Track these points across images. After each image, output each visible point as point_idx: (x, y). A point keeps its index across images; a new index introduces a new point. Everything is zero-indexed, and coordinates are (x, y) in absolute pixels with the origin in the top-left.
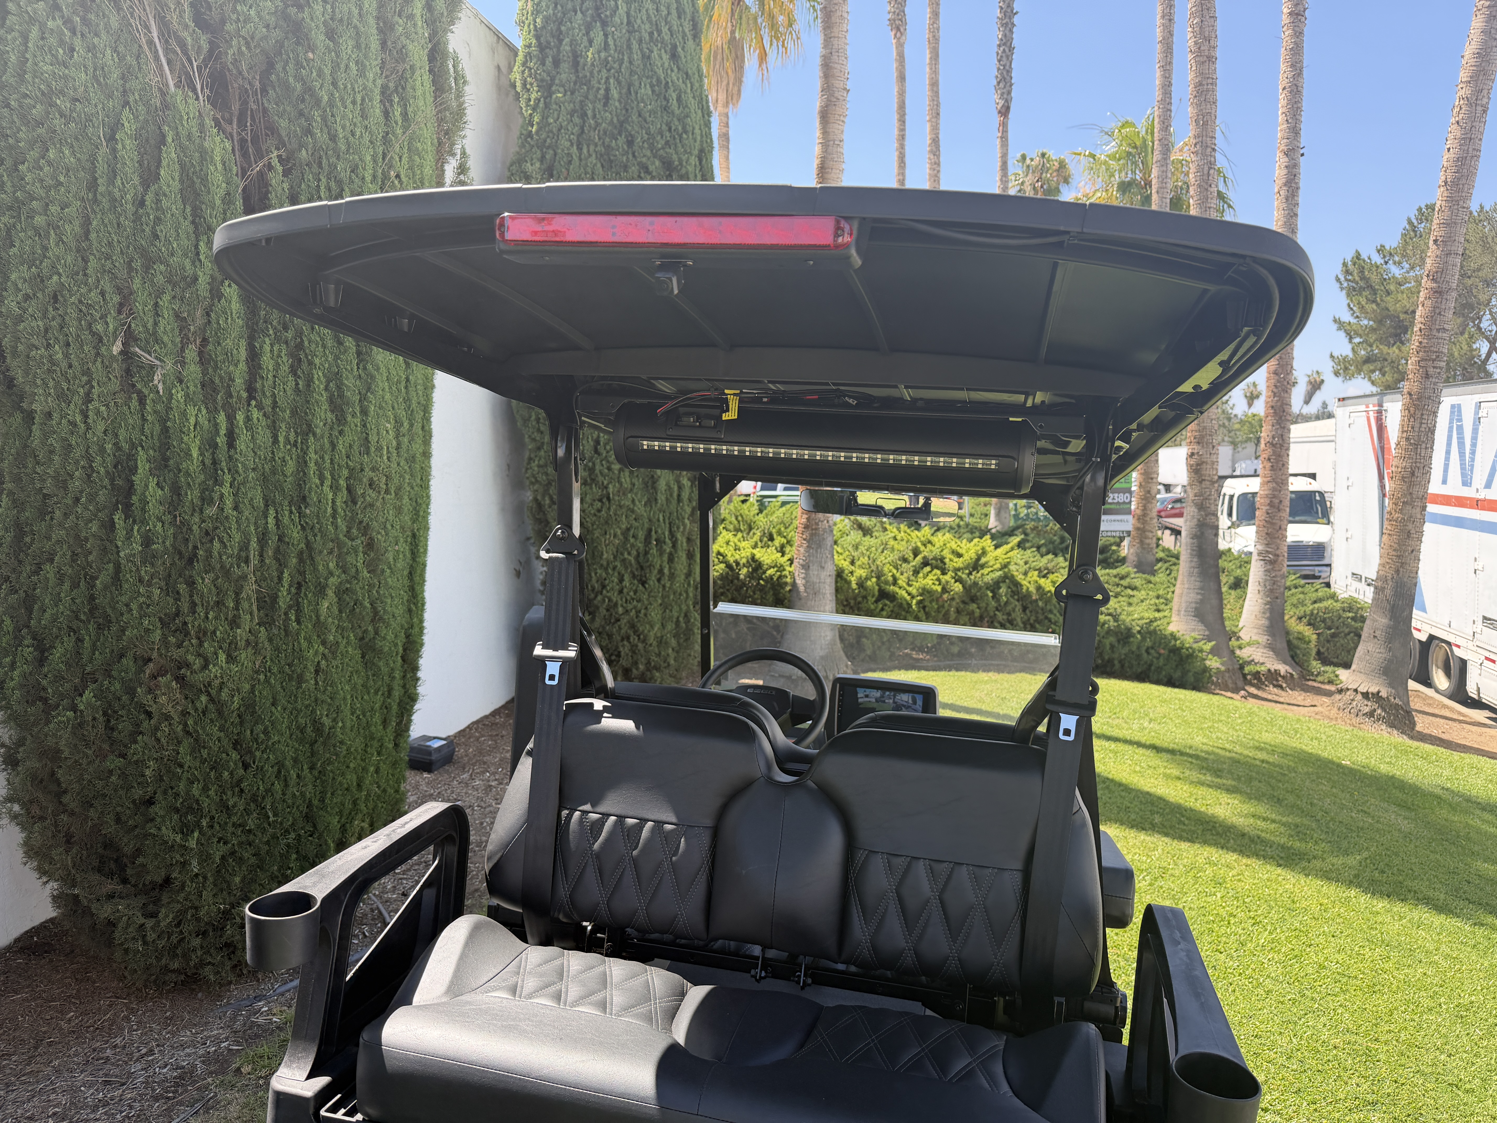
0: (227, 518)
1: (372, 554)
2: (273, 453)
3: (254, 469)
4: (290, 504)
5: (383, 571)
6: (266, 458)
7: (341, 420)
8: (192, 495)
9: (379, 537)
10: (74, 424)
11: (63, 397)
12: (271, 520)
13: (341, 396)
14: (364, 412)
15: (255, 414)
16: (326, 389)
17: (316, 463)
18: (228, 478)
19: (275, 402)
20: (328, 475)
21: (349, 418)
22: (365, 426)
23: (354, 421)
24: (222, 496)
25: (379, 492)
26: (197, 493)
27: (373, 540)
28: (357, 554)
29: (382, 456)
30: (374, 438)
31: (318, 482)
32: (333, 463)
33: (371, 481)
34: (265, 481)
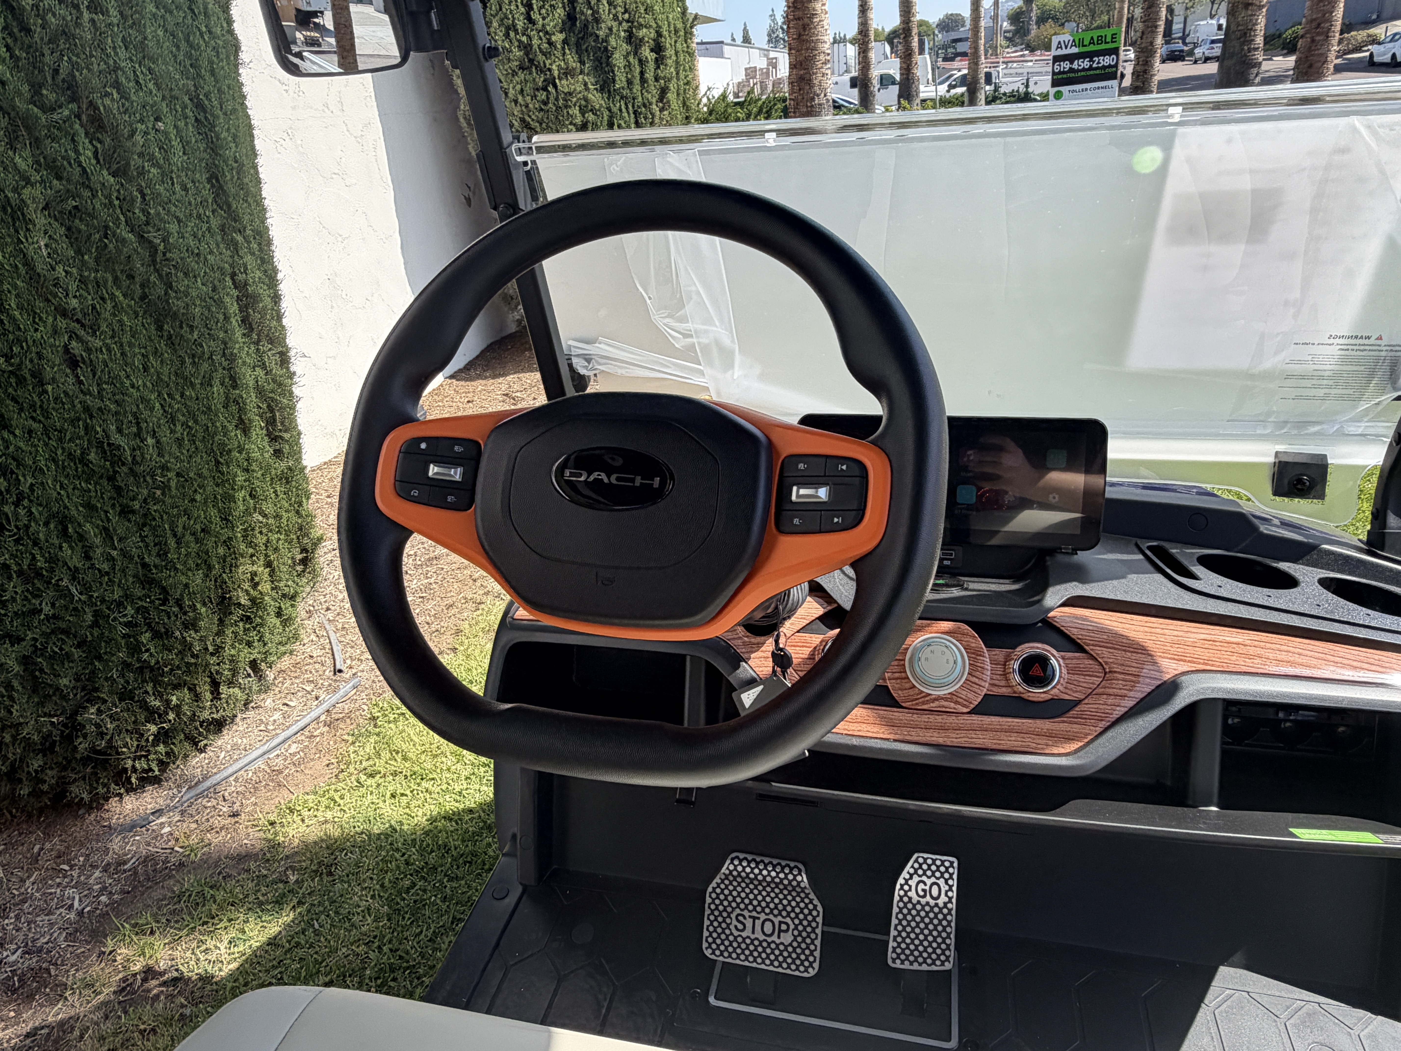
9: (107, 101)
27: (96, 108)
28: (73, 140)
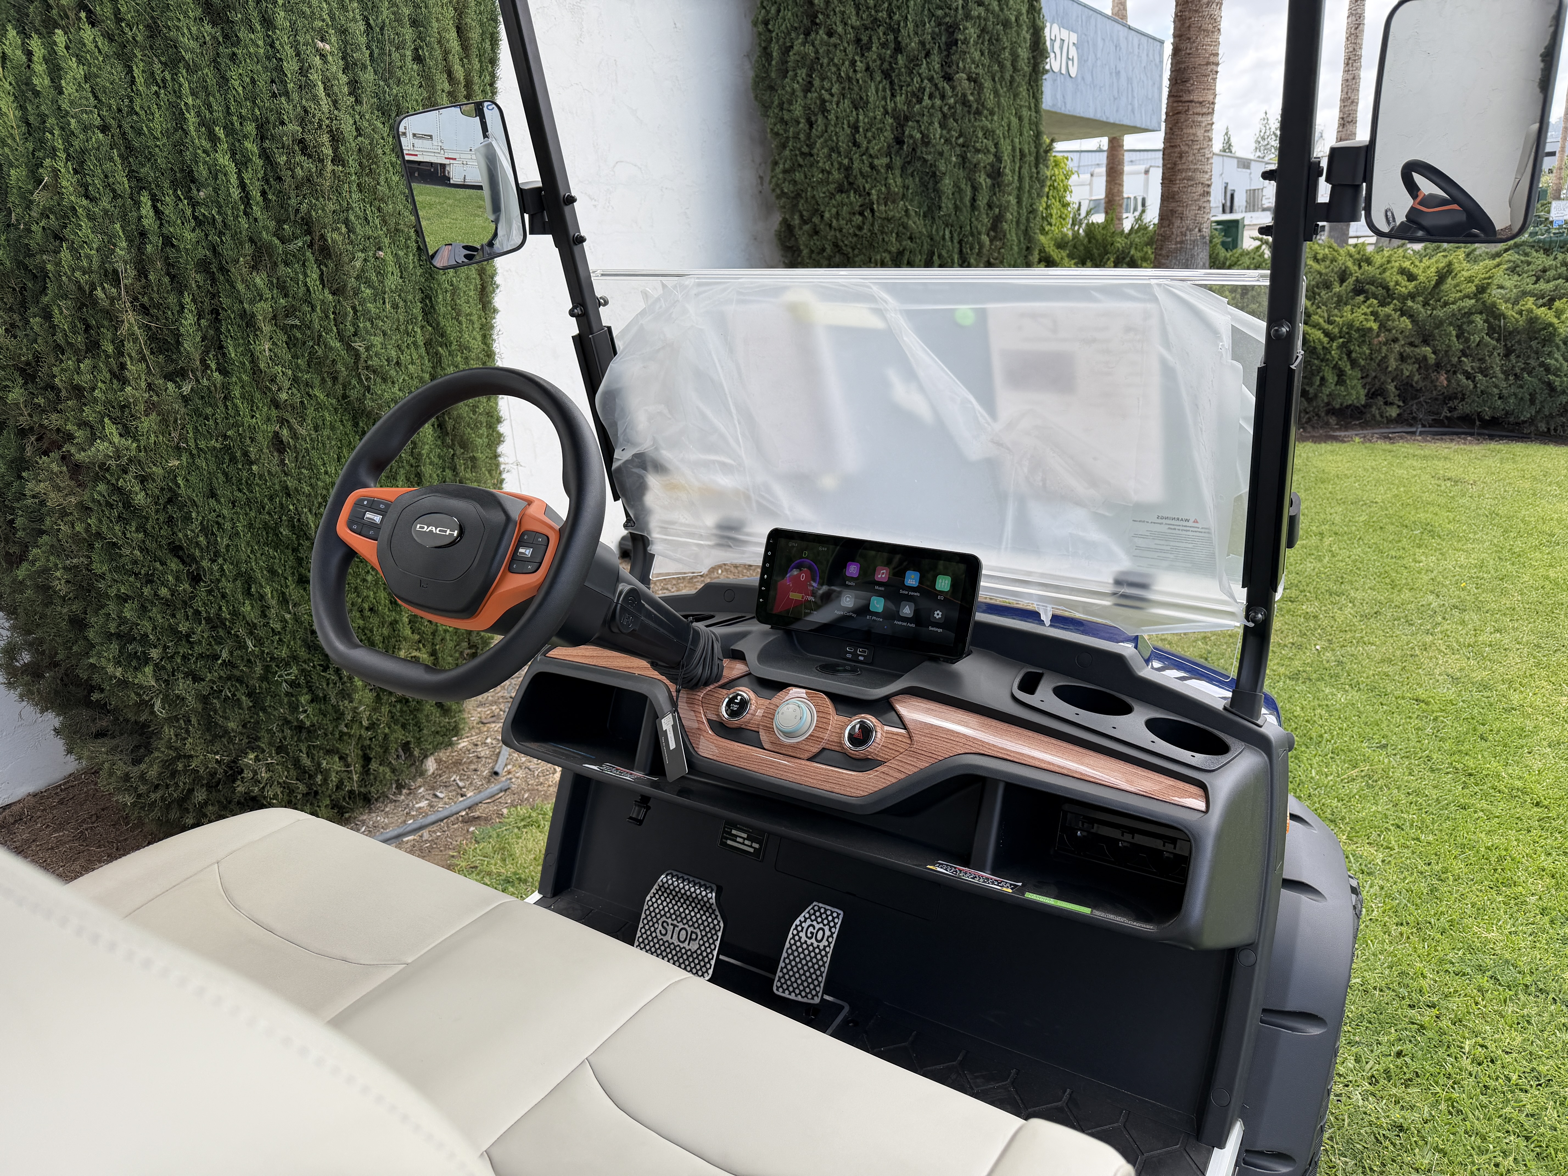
0: (73, 209)
1: (331, 265)
2: (131, 101)
3: (104, 129)
4: (174, 184)
5: (357, 292)
6: (120, 110)
7: (230, 38)
9: (335, 236)
12: (147, 209)
14: (268, 22)
15: (88, 34)
17: (198, 114)
18: (59, 144)
20: (220, 132)
21: (243, 34)
22: (272, 45)
24: (55, 172)
25: (321, 161)
27: (326, 240)
28: (304, 264)
29: (315, 98)
30: (291, 66)
31: (207, 145)
32: (228, 113)
33: (301, 141)
34: (129, 147)
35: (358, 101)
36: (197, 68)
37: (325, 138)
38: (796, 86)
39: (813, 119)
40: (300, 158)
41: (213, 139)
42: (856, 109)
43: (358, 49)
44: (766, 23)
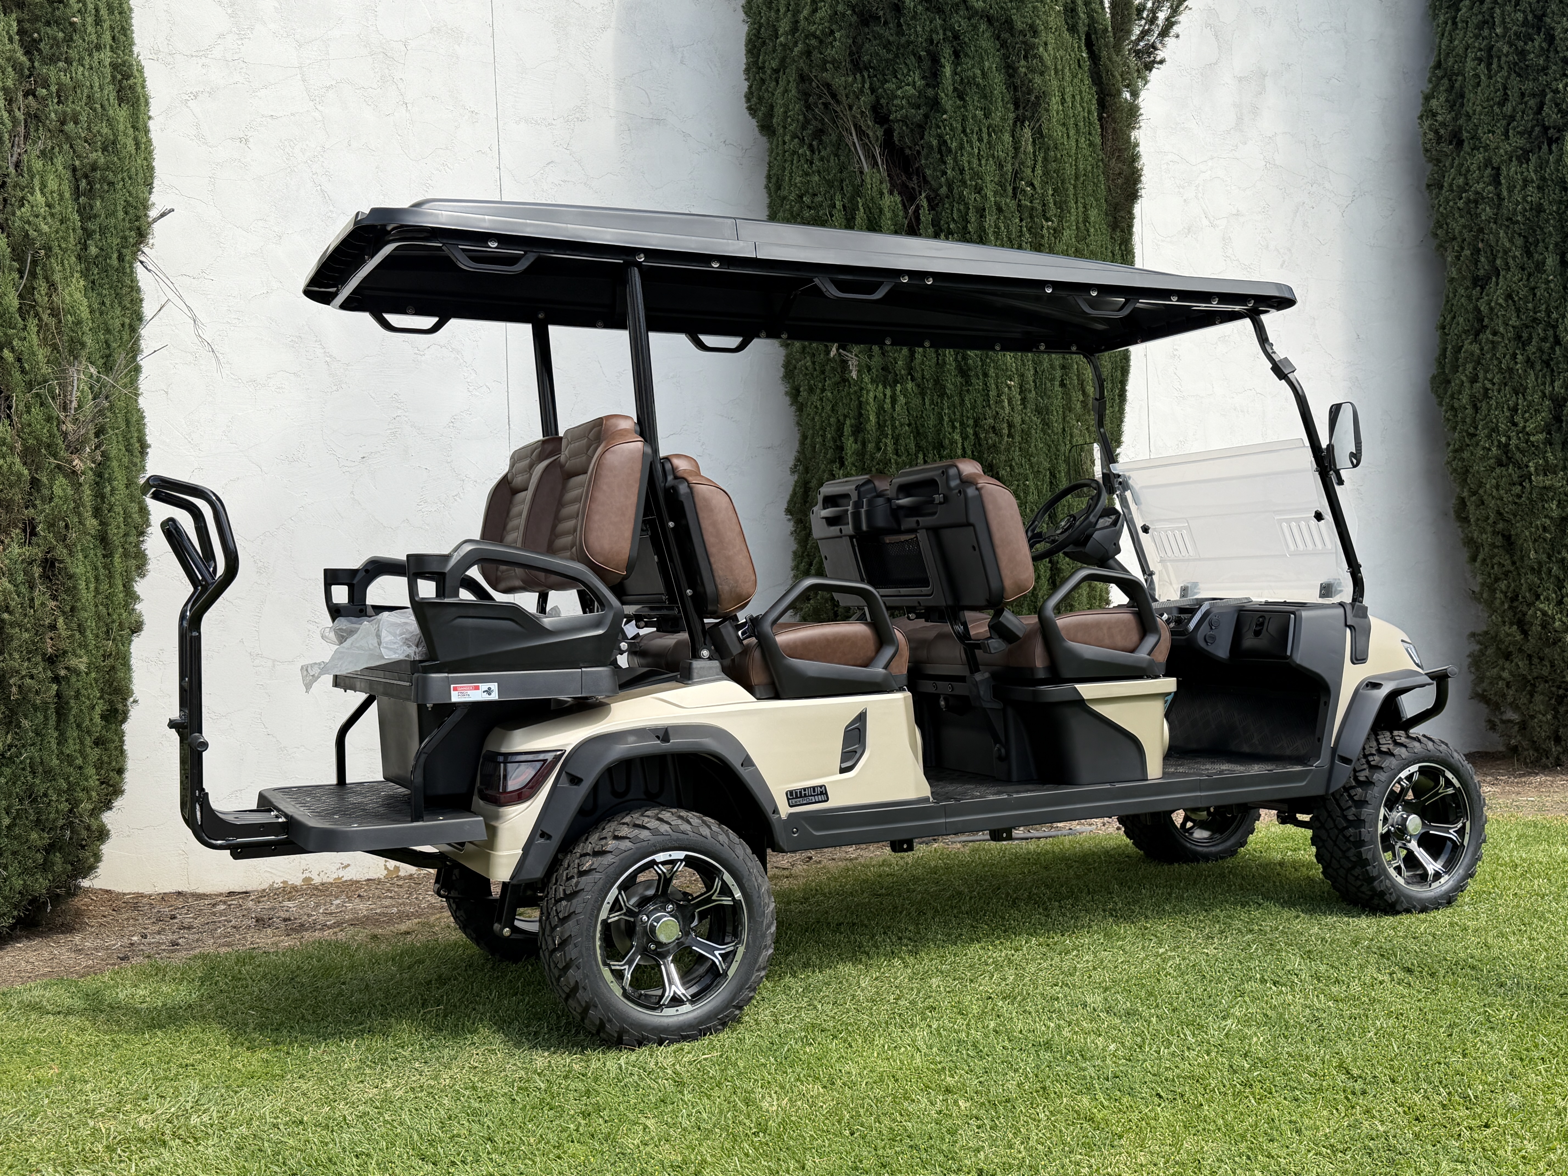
2: (922, 412)
3: (909, 425)
4: (934, 448)
6: (917, 417)
7: (968, 383)
8: (871, 447)
10: (816, 407)
11: (811, 390)
13: (966, 364)
14: (986, 375)
15: (910, 385)
16: (956, 360)
17: (949, 417)
18: (890, 432)
19: (923, 375)
20: (957, 425)
23: (978, 383)
26: (873, 445)
29: (1003, 408)
30: (993, 393)
31: (950, 430)
32: (962, 415)
33: (994, 427)
34: (918, 433)
35: (1025, 408)
36: (952, 396)
37: (1005, 425)
38: (1464, 379)
39: (1479, 405)
40: (992, 435)
41: (954, 427)
42: (1517, 394)
43: (1028, 383)
44: (1443, 328)
